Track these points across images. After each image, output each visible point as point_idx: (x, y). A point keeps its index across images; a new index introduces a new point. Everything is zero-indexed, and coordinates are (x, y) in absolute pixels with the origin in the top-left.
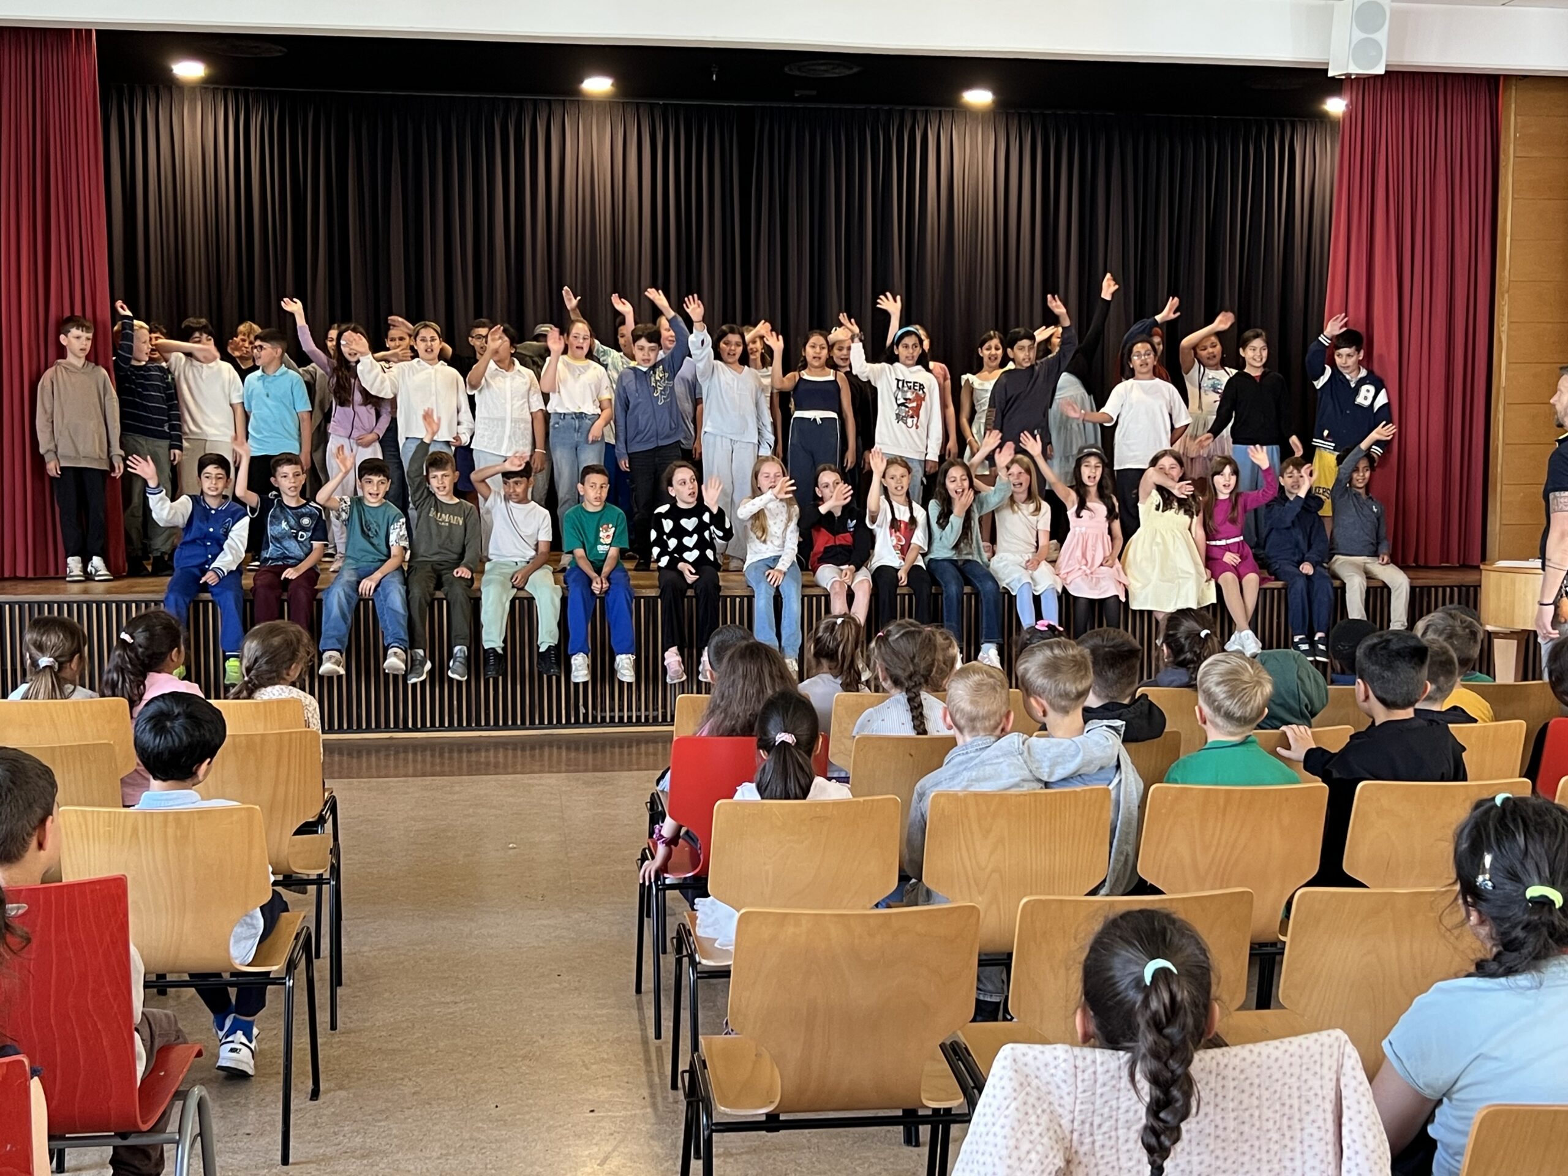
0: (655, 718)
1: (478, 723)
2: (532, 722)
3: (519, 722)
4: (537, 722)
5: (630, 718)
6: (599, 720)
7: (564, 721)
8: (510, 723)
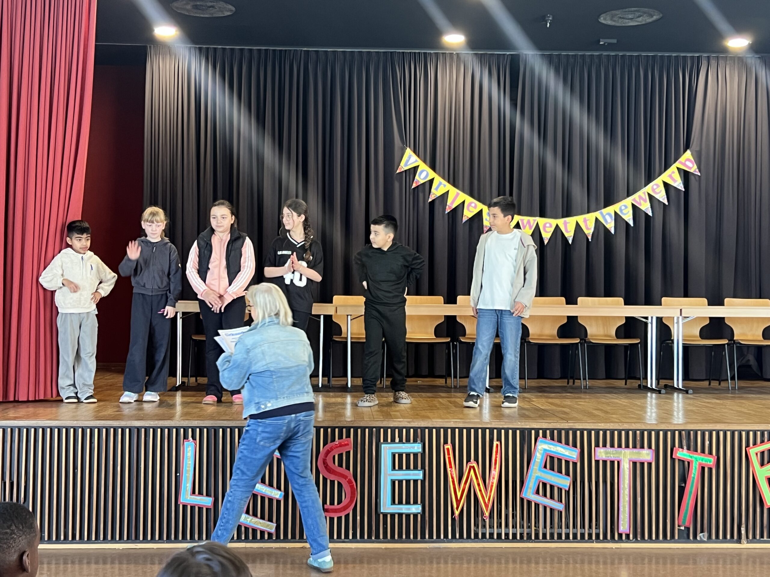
0: (529, 535)
1: (377, 537)
2: (423, 536)
3: (412, 536)
4: (427, 536)
5: (507, 535)
6: (480, 536)
7: (450, 537)
8: (404, 537)
